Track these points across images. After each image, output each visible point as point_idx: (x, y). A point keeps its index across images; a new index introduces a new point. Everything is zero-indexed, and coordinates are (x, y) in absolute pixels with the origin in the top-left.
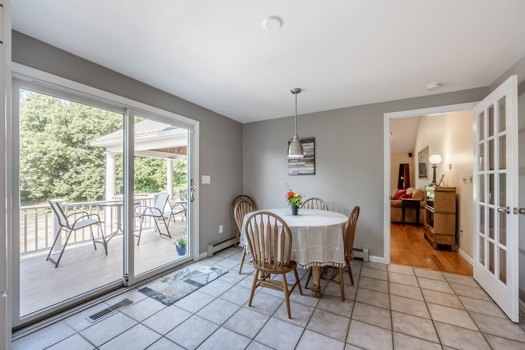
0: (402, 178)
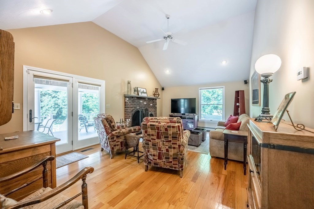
0: (238, 104)
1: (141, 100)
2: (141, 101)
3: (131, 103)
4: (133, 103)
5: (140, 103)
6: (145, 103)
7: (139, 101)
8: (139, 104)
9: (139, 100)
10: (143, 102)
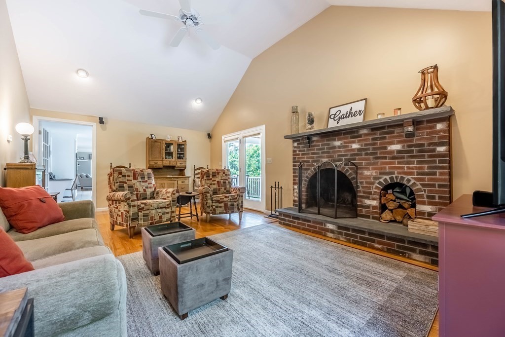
1: (335, 140)
2: (337, 143)
3: (304, 151)
4: (308, 150)
5: (334, 147)
6: (355, 146)
7: (329, 144)
8: (328, 152)
9: (329, 140)
10: (345, 143)
